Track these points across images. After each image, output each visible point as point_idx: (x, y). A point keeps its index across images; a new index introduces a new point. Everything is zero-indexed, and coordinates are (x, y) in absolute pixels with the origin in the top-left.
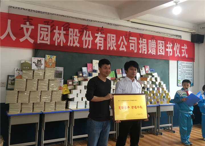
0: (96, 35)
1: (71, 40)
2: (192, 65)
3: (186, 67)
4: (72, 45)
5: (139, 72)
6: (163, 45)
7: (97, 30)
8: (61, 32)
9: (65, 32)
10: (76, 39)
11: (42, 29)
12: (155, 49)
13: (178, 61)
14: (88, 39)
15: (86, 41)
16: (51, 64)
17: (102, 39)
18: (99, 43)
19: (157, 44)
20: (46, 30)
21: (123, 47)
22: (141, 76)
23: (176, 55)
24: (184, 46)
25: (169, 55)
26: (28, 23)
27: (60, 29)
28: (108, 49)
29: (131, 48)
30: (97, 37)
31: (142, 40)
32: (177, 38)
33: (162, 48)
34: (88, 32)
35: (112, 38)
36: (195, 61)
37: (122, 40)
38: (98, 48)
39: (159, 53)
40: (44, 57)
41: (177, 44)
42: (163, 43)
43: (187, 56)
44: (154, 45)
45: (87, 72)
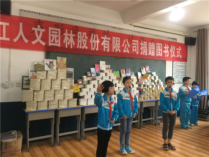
0: (102, 38)
1: (80, 43)
2: (185, 65)
3: (180, 66)
4: (80, 47)
5: (141, 72)
6: (161, 47)
7: (103, 34)
8: (70, 35)
9: (74, 35)
10: (85, 42)
11: (53, 32)
12: (154, 51)
13: (174, 62)
14: (95, 41)
15: (93, 44)
16: (62, 65)
17: (108, 42)
18: (106, 46)
19: (156, 47)
20: (57, 33)
21: (126, 49)
22: (142, 75)
23: (172, 56)
24: (179, 48)
25: (166, 57)
26: (39, 26)
27: (69, 32)
28: (113, 51)
29: (133, 50)
30: (103, 40)
31: (143, 43)
32: (173, 40)
33: (160, 50)
34: (95, 35)
35: (117, 41)
36: (187, 61)
37: (126, 43)
38: (104, 51)
39: (157, 55)
40: (56, 59)
41: (173, 46)
42: (161, 45)
43: (181, 57)
44: (153, 47)
45: (95, 72)
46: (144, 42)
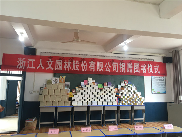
0: (90, 63)
1: (74, 67)
2: (164, 79)
3: (159, 80)
4: (74, 70)
5: (120, 84)
6: (138, 66)
7: (90, 60)
8: (68, 63)
9: (70, 63)
10: (77, 66)
11: (58, 62)
12: (132, 69)
13: (152, 77)
14: (84, 66)
15: (83, 67)
17: (94, 65)
18: (92, 68)
19: (133, 66)
20: (60, 62)
21: (108, 69)
22: (122, 87)
23: (149, 72)
24: (156, 66)
25: (143, 73)
26: (50, 60)
27: (67, 61)
28: (97, 71)
29: (114, 70)
30: (90, 64)
32: (150, 61)
33: (138, 68)
34: (84, 62)
35: (100, 64)
36: (167, 76)
37: (107, 65)
38: (91, 71)
39: (135, 72)
40: (59, 77)
41: (150, 65)
42: (138, 65)
43: (159, 73)
44: (131, 66)
45: (84, 85)
46: (123, 63)
